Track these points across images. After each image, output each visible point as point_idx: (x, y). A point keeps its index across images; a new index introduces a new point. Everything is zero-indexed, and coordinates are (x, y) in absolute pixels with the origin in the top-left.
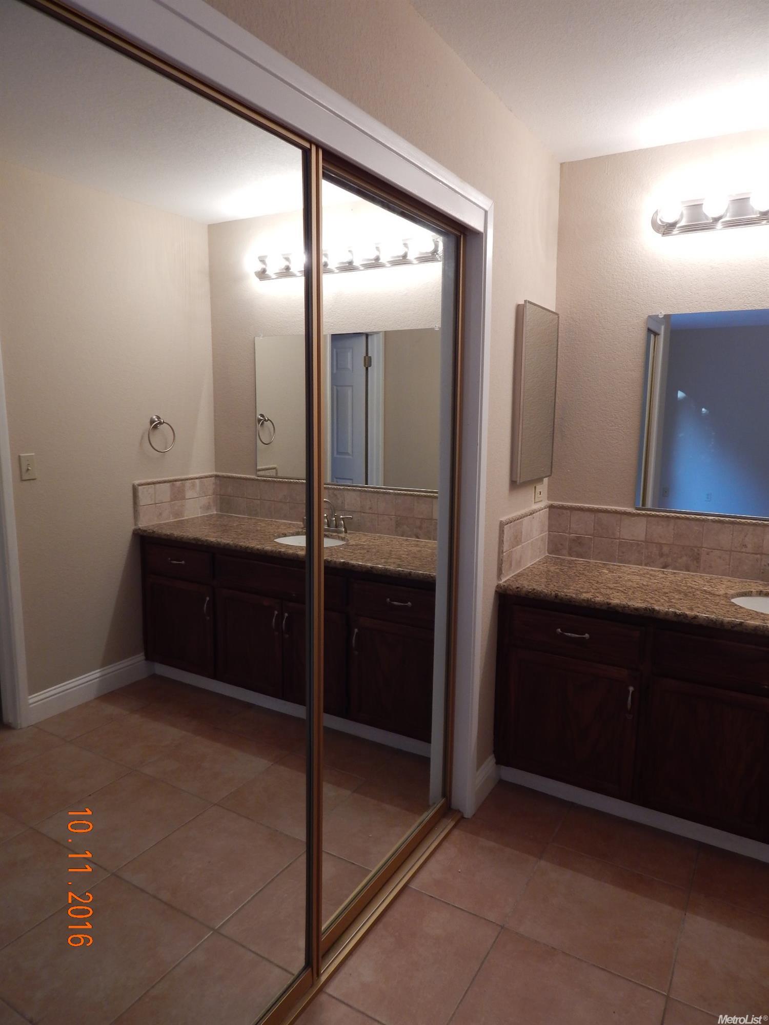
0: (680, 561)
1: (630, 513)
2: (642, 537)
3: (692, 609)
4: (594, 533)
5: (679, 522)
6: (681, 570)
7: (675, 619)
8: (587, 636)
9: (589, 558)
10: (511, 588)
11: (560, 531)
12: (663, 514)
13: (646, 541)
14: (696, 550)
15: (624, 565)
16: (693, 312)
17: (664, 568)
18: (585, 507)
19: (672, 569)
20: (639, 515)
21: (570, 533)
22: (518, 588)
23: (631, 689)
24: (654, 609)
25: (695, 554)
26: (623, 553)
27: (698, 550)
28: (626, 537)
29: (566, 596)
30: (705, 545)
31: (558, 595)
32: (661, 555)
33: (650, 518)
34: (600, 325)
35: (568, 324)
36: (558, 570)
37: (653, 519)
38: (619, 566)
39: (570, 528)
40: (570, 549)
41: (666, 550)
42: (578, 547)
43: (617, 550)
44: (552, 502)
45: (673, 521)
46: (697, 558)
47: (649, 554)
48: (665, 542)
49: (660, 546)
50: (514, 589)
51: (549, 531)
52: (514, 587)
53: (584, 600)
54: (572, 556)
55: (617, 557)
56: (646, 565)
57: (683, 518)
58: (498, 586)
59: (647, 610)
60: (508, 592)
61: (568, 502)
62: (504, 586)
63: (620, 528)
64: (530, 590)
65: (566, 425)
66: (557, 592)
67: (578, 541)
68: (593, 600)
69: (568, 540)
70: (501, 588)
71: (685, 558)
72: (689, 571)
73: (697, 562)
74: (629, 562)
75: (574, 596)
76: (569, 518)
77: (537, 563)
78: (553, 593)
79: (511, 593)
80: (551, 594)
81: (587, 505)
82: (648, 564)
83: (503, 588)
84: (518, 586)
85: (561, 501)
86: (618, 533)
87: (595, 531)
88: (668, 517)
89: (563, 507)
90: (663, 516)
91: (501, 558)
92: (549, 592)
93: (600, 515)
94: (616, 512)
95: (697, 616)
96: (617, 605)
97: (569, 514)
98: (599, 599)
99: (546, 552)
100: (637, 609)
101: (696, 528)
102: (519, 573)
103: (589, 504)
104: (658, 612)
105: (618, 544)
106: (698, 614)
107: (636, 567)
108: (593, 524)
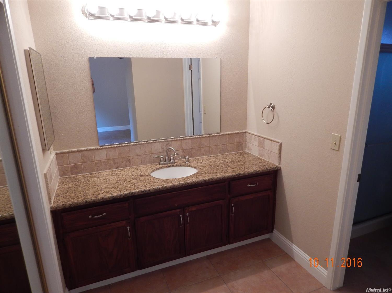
0: (123, 164)
1: (97, 149)
2: (105, 158)
3: (145, 187)
4: (82, 161)
5: (120, 148)
6: (124, 167)
7: (142, 193)
8: (104, 214)
9: (83, 173)
10: (60, 206)
11: (64, 164)
12: (112, 146)
13: (107, 159)
14: (128, 158)
15: (100, 172)
16: (109, 57)
17: (117, 168)
18: (75, 150)
19: (121, 168)
20: (102, 149)
21: (70, 164)
22: (63, 205)
23: (128, 228)
24: (133, 192)
25: (128, 160)
26: (98, 167)
27: (129, 158)
28: (98, 160)
29: (91, 200)
30: (131, 155)
31: (87, 201)
32: (115, 163)
33: (107, 149)
34: (64, 61)
35: (45, 59)
36: (73, 186)
37: (108, 149)
38: (98, 173)
39: (69, 162)
40: (72, 171)
41: (116, 161)
42: (76, 169)
43: (95, 166)
44: (57, 152)
45: (117, 148)
46: (129, 161)
47: (110, 164)
48: (115, 158)
49: (114, 160)
50: (61, 206)
51: (58, 166)
52: (61, 205)
53: (100, 199)
54: (73, 175)
55: (95, 169)
56: (109, 169)
57: (121, 146)
58: (51, 208)
59: (130, 194)
60: (58, 208)
61: (65, 150)
62: (55, 206)
63: (94, 156)
64: (71, 204)
65: (56, 112)
66: (86, 200)
67: (75, 167)
68: (105, 197)
69: (69, 168)
70: (53, 208)
71: (124, 162)
72: (127, 167)
73: (130, 163)
74: (101, 170)
75: (95, 198)
76: (68, 157)
77: (60, 184)
78: (84, 201)
79: (60, 208)
80: (83, 201)
81: (76, 149)
82: (110, 168)
83: (54, 208)
84: (63, 204)
85: (61, 150)
86: (94, 159)
87: (83, 160)
88: (114, 147)
89: (63, 153)
90: (112, 147)
91: (49, 193)
92: (82, 201)
93: (83, 152)
94: (91, 150)
95: (150, 189)
96: (117, 196)
97: (68, 156)
98: (108, 196)
99: (59, 176)
100: (126, 195)
101: (127, 149)
102: (56, 195)
103: (77, 148)
104: (135, 193)
105: (95, 164)
106: (150, 188)
107: (105, 171)
108: (81, 157)
